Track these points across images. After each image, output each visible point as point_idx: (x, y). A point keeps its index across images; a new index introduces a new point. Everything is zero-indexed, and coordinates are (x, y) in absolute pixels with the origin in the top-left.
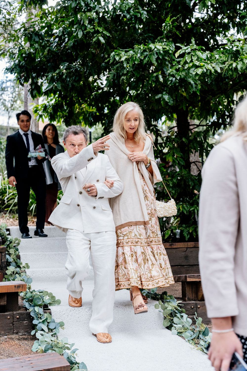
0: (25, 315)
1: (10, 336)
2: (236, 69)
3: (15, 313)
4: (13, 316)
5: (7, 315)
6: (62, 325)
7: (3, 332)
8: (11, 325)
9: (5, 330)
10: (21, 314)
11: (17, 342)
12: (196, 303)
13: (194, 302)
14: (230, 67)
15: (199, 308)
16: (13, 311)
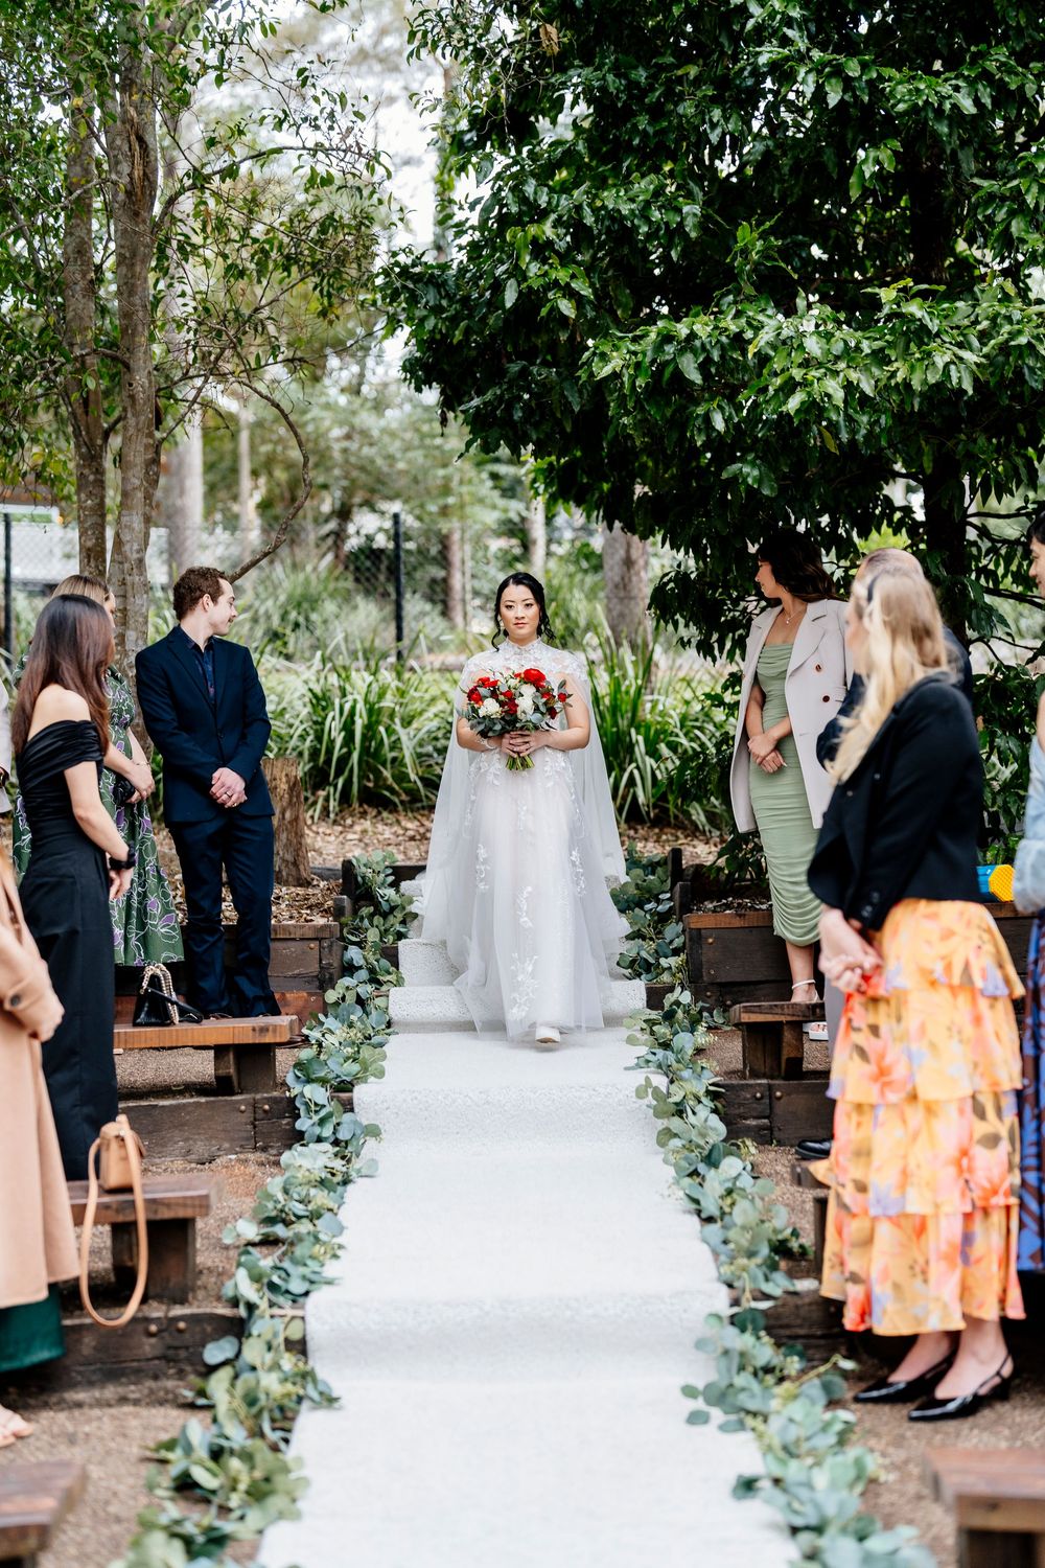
0: (285, 1103)
1: (242, 1156)
2: (907, 385)
3: (258, 1096)
4: (254, 1105)
5: (238, 1102)
6: (373, 1131)
7: (226, 1145)
8: (249, 1127)
9: (232, 1140)
10: (273, 1101)
11: (252, 1168)
12: (770, 1086)
13: (764, 1081)
14: (893, 382)
15: (779, 1098)
16: (257, 1092)
